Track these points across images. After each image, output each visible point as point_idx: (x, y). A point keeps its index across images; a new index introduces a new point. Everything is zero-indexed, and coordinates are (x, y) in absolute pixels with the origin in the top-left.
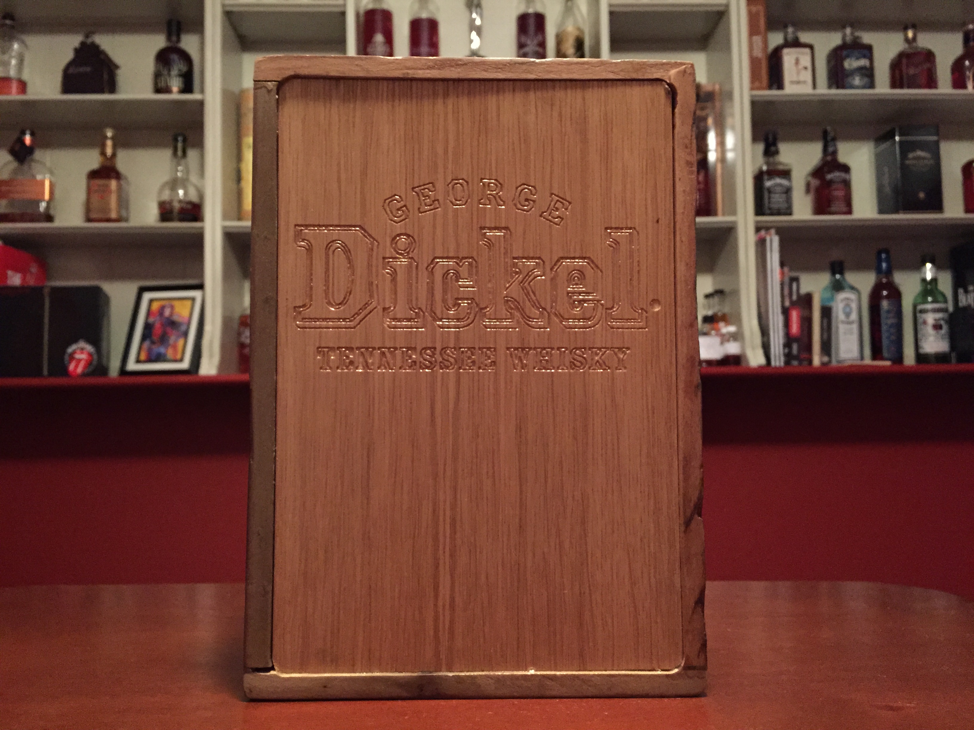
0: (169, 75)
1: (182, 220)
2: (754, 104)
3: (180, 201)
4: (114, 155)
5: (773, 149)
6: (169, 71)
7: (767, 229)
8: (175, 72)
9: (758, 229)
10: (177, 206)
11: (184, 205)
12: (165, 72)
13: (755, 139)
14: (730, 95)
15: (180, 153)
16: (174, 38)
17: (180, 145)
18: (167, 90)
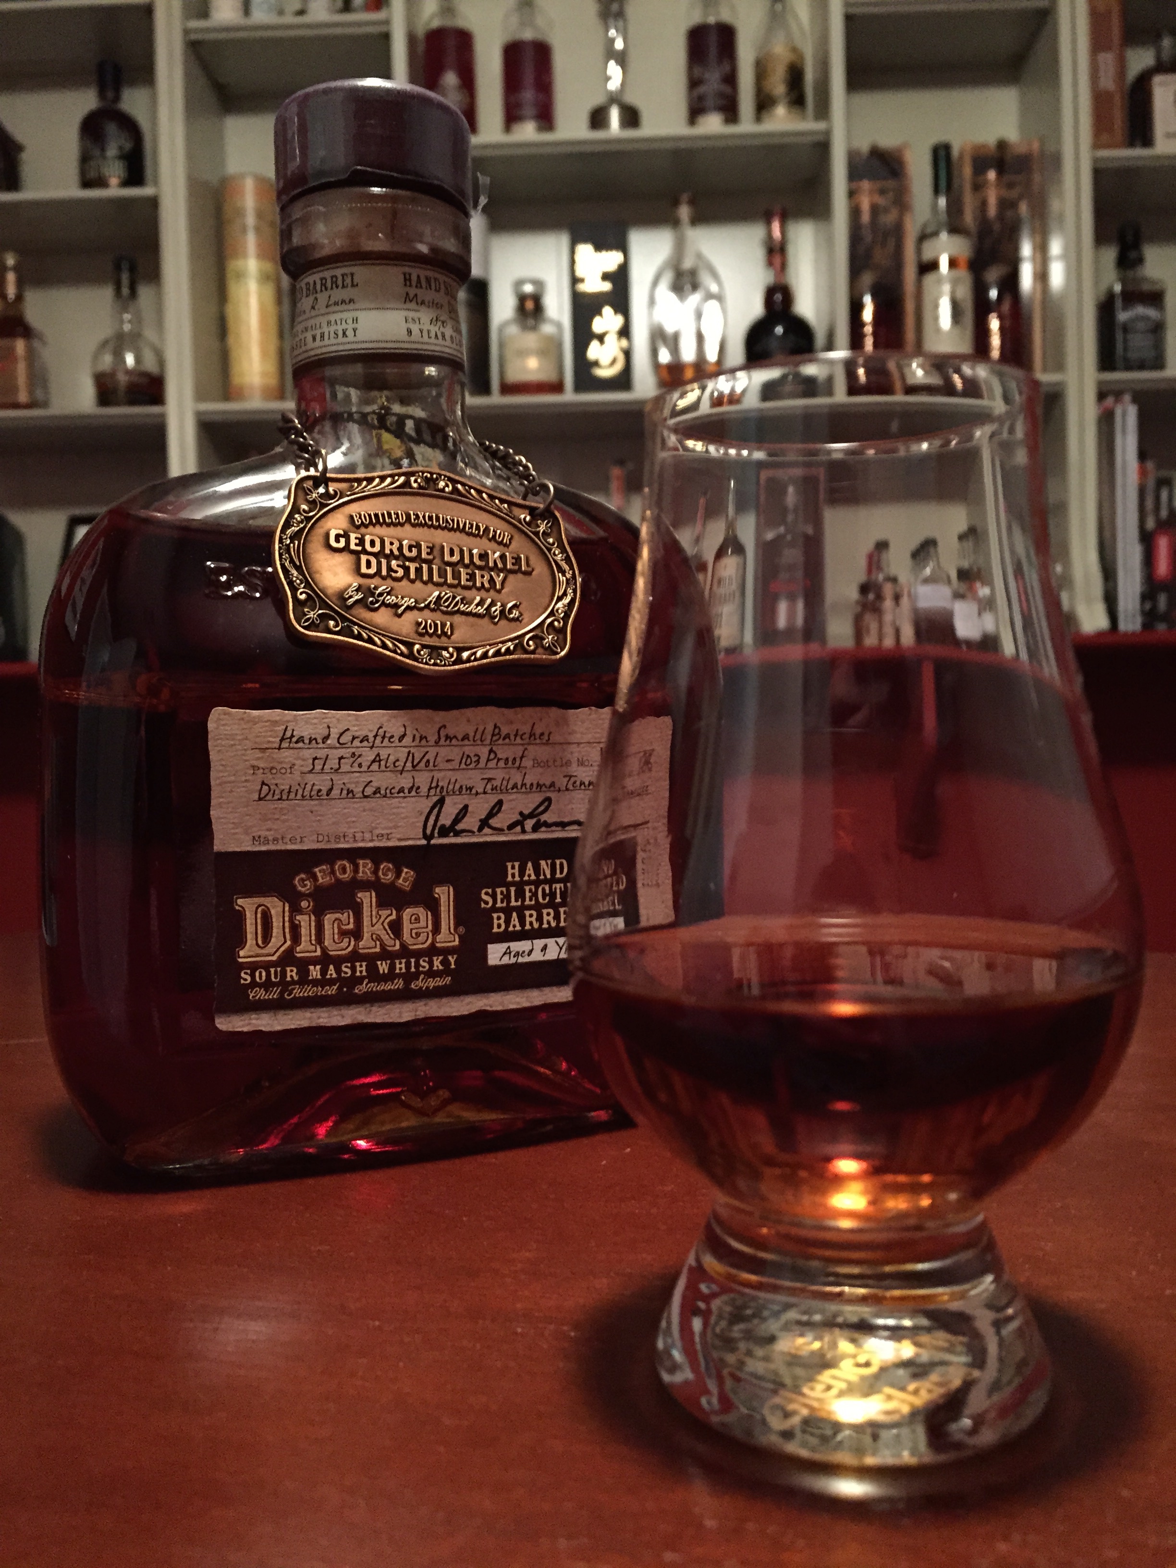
0: (104, 157)
1: (132, 402)
2: (1099, 174)
3: (128, 372)
4: (19, 298)
5: (1133, 255)
6: (103, 150)
7: (1118, 395)
8: (112, 151)
9: (1101, 396)
10: (122, 379)
11: (135, 379)
12: (97, 152)
13: (1100, 239)
14: (1056, 160)
15: (125, 291)
16: (110, 94)
17: (125, 278)
18: (100, 182)
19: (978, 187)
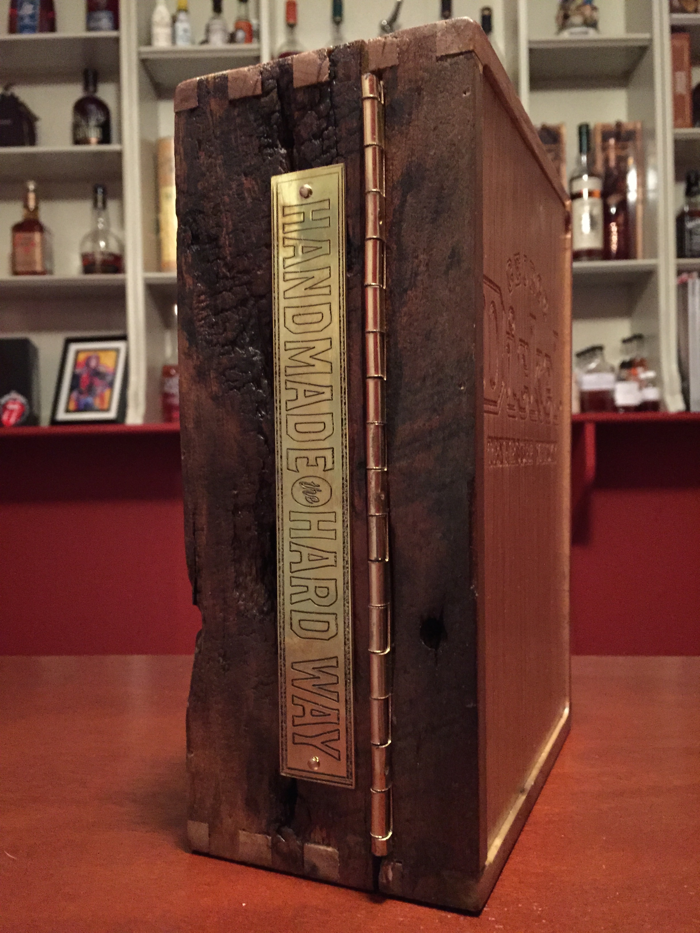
0: (87, 126)
1: (104, 272)
2: (677, 143)
3: (102, 253)
4: (37, 208)
5: (695, 188)
6: (87, 121)
7: (689, 272)
8: (93, 122)
9: (679, 272)
10: (99, 258)
11: (106, 257)
12: (83, 123)
13: (677, 179)
14: (652, 134)
15: (100, 204)
16: (91, 88)
17: (100, 197)
18: (85, 141)
19: (605, 148)
